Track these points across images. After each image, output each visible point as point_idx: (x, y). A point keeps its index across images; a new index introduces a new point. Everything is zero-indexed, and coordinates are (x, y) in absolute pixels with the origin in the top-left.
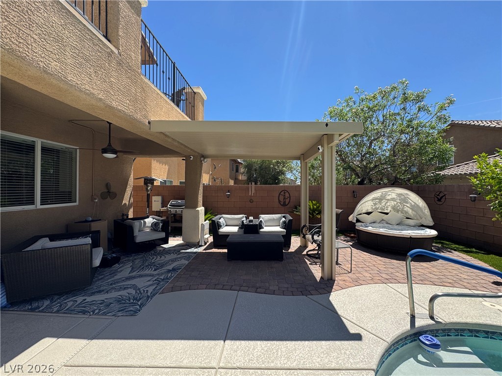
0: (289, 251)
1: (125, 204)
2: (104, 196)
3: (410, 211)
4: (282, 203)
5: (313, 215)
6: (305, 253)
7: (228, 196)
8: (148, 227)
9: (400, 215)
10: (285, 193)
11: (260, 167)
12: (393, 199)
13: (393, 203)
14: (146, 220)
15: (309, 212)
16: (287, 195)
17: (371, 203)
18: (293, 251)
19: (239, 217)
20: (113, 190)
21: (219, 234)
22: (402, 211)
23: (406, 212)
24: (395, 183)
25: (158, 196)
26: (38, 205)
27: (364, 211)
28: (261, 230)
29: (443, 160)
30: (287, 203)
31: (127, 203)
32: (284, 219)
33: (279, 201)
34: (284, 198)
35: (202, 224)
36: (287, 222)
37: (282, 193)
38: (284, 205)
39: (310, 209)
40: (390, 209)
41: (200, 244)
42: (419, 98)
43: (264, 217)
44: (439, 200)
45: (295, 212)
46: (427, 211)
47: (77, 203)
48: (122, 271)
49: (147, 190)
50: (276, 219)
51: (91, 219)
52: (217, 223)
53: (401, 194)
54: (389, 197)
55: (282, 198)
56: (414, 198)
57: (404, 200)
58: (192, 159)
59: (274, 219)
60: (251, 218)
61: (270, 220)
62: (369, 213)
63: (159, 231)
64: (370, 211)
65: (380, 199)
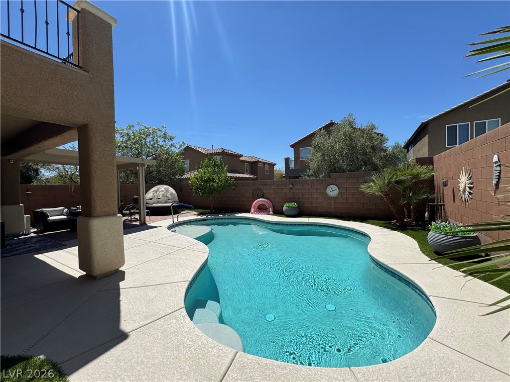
3: (170, 196)
9: (165, 198)
12: (162, 191)
13: (162, 193)
17: (152, 193)
19: (60, 209)
22: (167, 197)
23: (168, 197)
24: (161, 182)
27: (148, 198)
29: (182, 172)
40: (161, 196)
42: (172, 138)
44: (181, 191)
46: (176, 195)
53: (166, 188)
54: (160, 190)
56: (171, 190)
57: (167, 191)
58: (12, 163)
62: (151, 199)
64: (151, 198)
65: (156, 191)
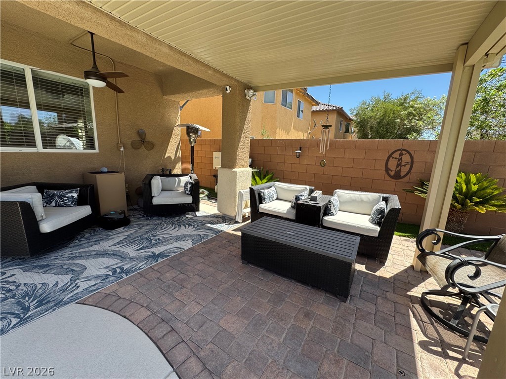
0: (378, 274)
1: (169, 157)
2: (135, 146)
4: (392, 173)
5: (463, 204)
6: (417, 292)
7: (299, 156)
8: (182, 187)
10: (401, 155)
11: (379, 123)
14: (181, 178)
15: (454, 197)
16: (406, 158)
18: (388, 275)
19: (298, 189)
20: (149, 138)
21: (260, 211)
25: (220, 151)
26: (40, 148)
28: (327, 218)
30: (402, 174)
31: (173, 157)
32: (382, 204)
33: (387, 170)
34: (399, 165)
35: (240, 192)
36: (386, 211)
37: (396, 155)
38: (397, 176)
39: (458, 190)
41: (236, 220)
43: (341, 195)
45: (417, 193)
47: (97, 151)
48: (113, 238)
49: (191, 142)
50: (366, 202)
51: (106, 170)
52: (259, 194)
55: (393, 165)
58: (228, 92)
59: (362, 201)
60: (318, 194)
61: (352, 201)
63: (187, 194)
